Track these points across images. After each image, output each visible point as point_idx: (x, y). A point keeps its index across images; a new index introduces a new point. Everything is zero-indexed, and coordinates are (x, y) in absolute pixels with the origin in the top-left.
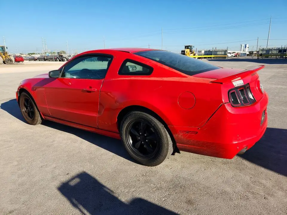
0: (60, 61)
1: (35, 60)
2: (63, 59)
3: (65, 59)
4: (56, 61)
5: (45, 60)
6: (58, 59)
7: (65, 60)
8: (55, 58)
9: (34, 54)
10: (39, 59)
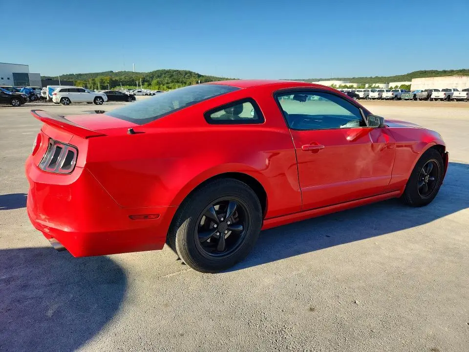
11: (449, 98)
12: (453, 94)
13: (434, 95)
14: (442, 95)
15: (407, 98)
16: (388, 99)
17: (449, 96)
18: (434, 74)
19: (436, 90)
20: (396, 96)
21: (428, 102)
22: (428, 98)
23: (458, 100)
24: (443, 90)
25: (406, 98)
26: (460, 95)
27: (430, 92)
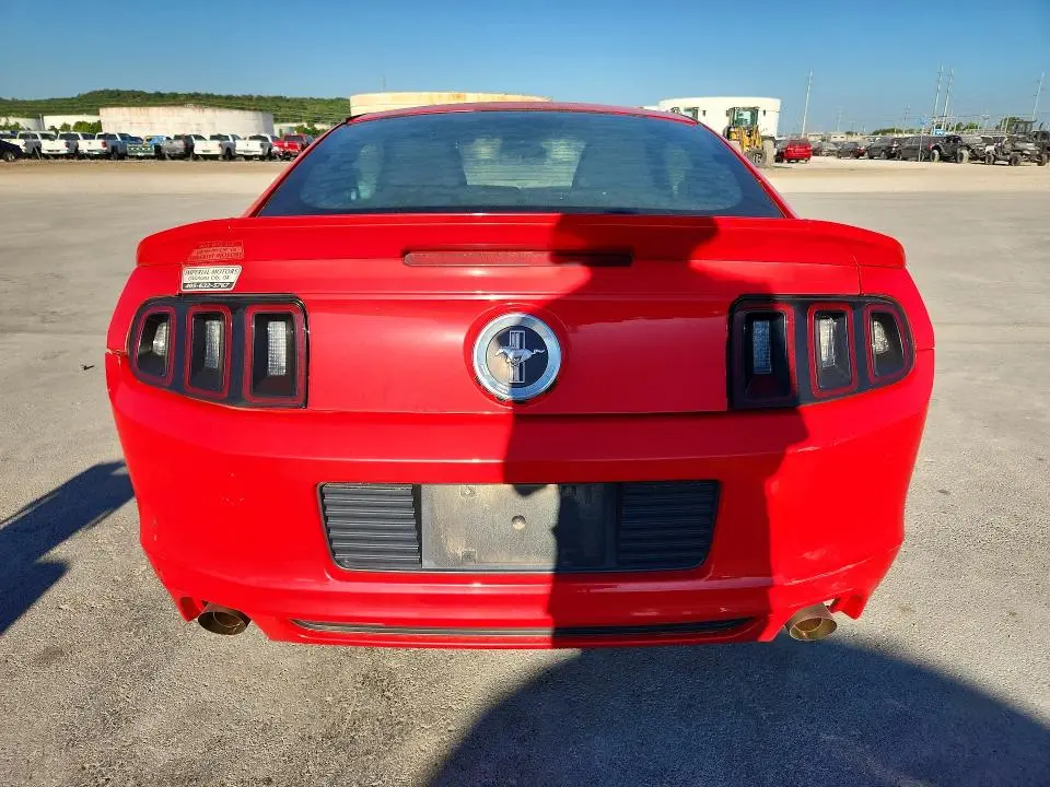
0: (944, 159)
1: (858, 154)
2: (959, 151)
3: (966, 153)
4: (927, 159)
5: (891, 156)
6: (936, 152)
7: (961, 159)
8: (927, 149)
9: (892, 131)
10: (871, 153)
11: (229, 155)
12: (235, 146)
13: (199, 148)
14: (214, 148)
15: (143, 154)
16: (96, 157)
17: (228, 150)
18: (138, 99)
19: (199, 137)
20: (114, 149)
21: (191, 162)
22: (188, 153)
23: (248, 158)
24: (213, 138)
25: (139, 154)
26: (249, 148)
27: (188, 141)
